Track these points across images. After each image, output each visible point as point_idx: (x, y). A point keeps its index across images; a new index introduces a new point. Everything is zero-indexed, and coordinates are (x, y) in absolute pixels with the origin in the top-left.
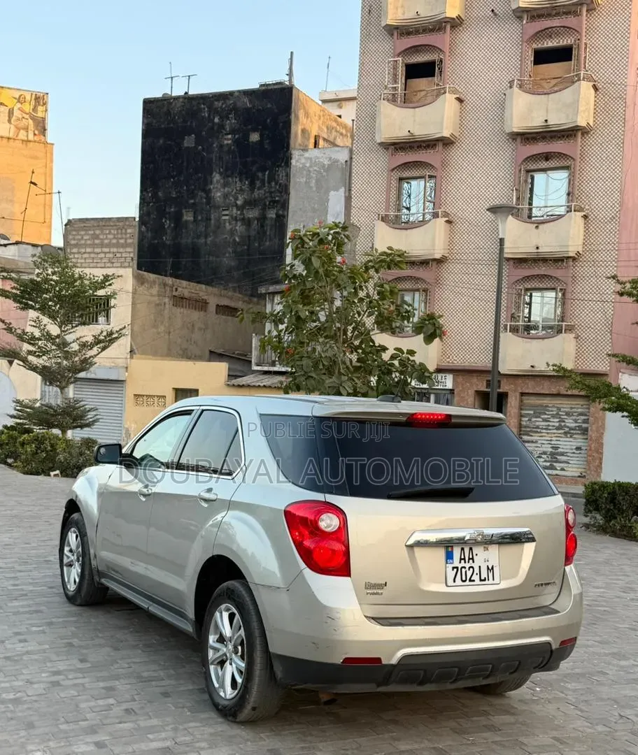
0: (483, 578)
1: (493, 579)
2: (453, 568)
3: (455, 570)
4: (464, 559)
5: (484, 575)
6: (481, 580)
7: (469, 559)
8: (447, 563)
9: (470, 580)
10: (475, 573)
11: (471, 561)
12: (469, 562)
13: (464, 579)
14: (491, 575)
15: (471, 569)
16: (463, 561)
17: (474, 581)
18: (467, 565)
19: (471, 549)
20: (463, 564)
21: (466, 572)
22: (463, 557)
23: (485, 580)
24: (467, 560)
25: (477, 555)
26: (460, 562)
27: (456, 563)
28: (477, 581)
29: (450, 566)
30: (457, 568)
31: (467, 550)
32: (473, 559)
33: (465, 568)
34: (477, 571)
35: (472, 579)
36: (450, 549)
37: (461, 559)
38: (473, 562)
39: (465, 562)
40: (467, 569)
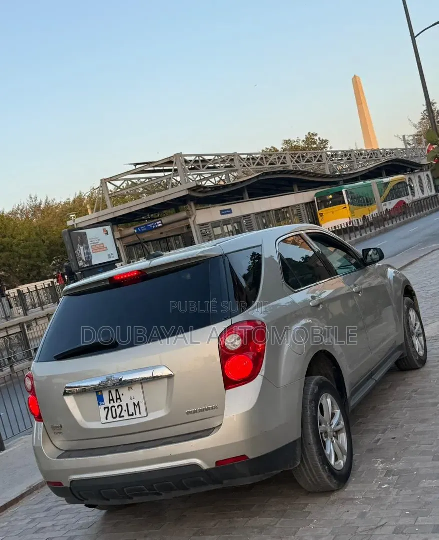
0: (131, 413)
1: (140, 414)
2: (105, 408)
3: (107, 410)
4: (113, 400)
5: (132, 411)
6: (129, 415)
7: (117, 399)
8: (99, 405)
9: (120, 417)
10: (124, 411)
11: (119, 401)
12: (117, 402)
13: (115, 416)
14: (137, 410)
15: (120, 407)
16: (112, 402)
17: (123, 417)
18: (116, 405)
19: (117, 391)
20: (112, 404)
21: (116, 410)
22: (111, 398)
23: (133, 415)
24: (115, 401)
25: (123, 395)
26: (110, 403)
27: (107, 404)
28: (127, 417)
29: (103, 407)
30: (108, 408)
31: (114, 393)
32: (120, 399)
33: (114, 407)
34: (125, 408)
35: (122, 415)
36: (100, 394)
37: (110, 400)
38: (121, 401)
39: (114, 402)
40: (116, 407)
